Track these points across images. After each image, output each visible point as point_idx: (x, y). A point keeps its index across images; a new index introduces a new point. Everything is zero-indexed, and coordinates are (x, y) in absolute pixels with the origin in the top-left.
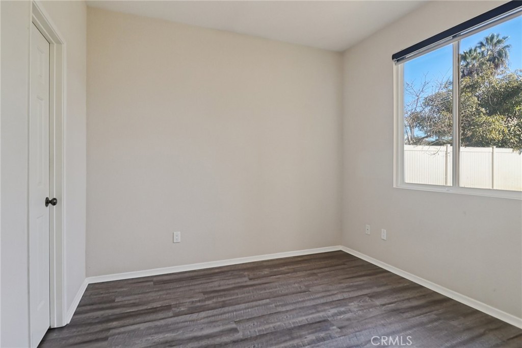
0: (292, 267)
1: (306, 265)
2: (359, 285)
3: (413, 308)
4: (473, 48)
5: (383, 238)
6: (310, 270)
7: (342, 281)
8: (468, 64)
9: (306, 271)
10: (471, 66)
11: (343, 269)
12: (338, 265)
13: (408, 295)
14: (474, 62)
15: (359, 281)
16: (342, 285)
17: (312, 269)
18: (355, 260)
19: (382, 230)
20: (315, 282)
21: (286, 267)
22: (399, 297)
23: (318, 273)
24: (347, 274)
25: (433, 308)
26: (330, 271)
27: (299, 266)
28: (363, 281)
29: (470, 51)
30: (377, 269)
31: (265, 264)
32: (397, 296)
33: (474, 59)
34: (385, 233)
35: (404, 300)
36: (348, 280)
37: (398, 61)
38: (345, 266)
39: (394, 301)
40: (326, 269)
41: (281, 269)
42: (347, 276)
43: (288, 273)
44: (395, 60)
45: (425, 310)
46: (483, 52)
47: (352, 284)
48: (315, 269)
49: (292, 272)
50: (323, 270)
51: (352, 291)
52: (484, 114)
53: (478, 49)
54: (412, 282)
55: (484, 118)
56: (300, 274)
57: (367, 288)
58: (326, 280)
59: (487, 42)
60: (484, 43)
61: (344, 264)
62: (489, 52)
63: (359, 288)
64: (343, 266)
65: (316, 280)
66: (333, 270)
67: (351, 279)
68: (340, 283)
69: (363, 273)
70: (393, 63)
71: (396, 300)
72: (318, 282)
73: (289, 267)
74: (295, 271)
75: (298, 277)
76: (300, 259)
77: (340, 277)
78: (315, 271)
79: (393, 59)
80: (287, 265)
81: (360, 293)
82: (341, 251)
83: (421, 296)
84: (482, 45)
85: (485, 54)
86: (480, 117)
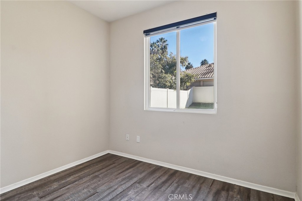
0: (77, 175)
1: (87, 171)
2: (129, 176)
3: (164, 183)
4: (155, 42)
5: (137, 141)
6: (92, 174)
7: (118, 176)
8: (153, 49)
9: (89, 175)
10: (154, 50)
11: (115, 167)
12: (111, 165)
13: (157, 175)
14: (155, 49)
15: (128, 173)
16: (119, 179)
17: (94, 173)
18: (120, 158)
19: (137, 136)
20: (99, 183)
21: (72, 177)
22: (154, 178)
23: (99, 175)
24: (119, 170)
25: (173, 179)
26: (107, 171)
27: (82, 173)
28: (130, 172)
29: (154, 43)
30: (134, 162)
31: (52, 178)
32: (152, 177)
33: (155, 47)
34: (139, 138)
35: (157, 179)
36: (121, 174)
37: (146, 35)
38: (116, 164)
39: (152, 181)
40: (104, 170)
41: (68, 179)
42: (120, 171)
43: (75, 181)
44: (145, 34)
45: (170, 182)
46: (158, 45)
47: (124, 177)
48: (95, 172)
49: (79, 180)
50: (102, 171)
51: (127, 182)
52: (164, 73)
53: (157, 43)
54: (156, 165)
55: (164, 75)
56: (85, 180)
57: (135, 177)
58: (106, 179)
59: (160, 41)
60: (159, 40)
61: (115, 163)
62: (161, 45)
63: (130, 178)
64: (114, 165)
65: (99, 181)
66: (109, 170)
67: (123, 173)
68: (117, 178)
69: (128, 167)
70: (144, 35)
71: (153, 180)
72: (101, 182)
73: (75, 176)
74: (81, 178)
75: (85, 182)
76: (81, 167)
77: (116, 173)
78: (97, 174)
79: (144, 33)
80: (72, 175)
81: (132, 182)
82: (109, 154)
83: (164, 173)
84: (158, 42)
85: (159, 45)
86: (162, 74)
